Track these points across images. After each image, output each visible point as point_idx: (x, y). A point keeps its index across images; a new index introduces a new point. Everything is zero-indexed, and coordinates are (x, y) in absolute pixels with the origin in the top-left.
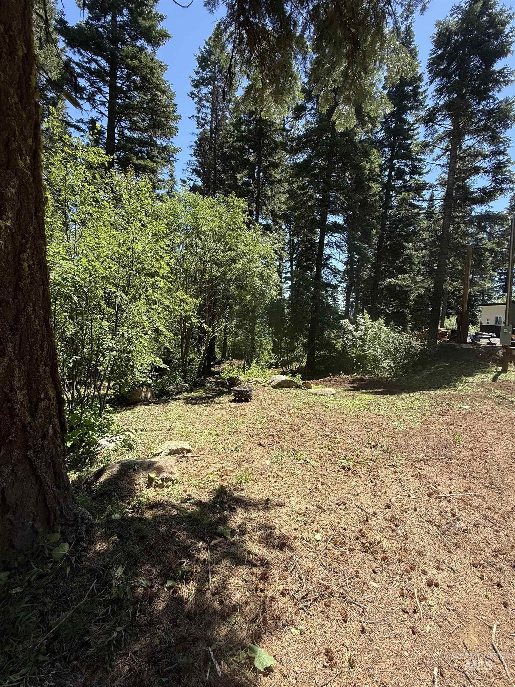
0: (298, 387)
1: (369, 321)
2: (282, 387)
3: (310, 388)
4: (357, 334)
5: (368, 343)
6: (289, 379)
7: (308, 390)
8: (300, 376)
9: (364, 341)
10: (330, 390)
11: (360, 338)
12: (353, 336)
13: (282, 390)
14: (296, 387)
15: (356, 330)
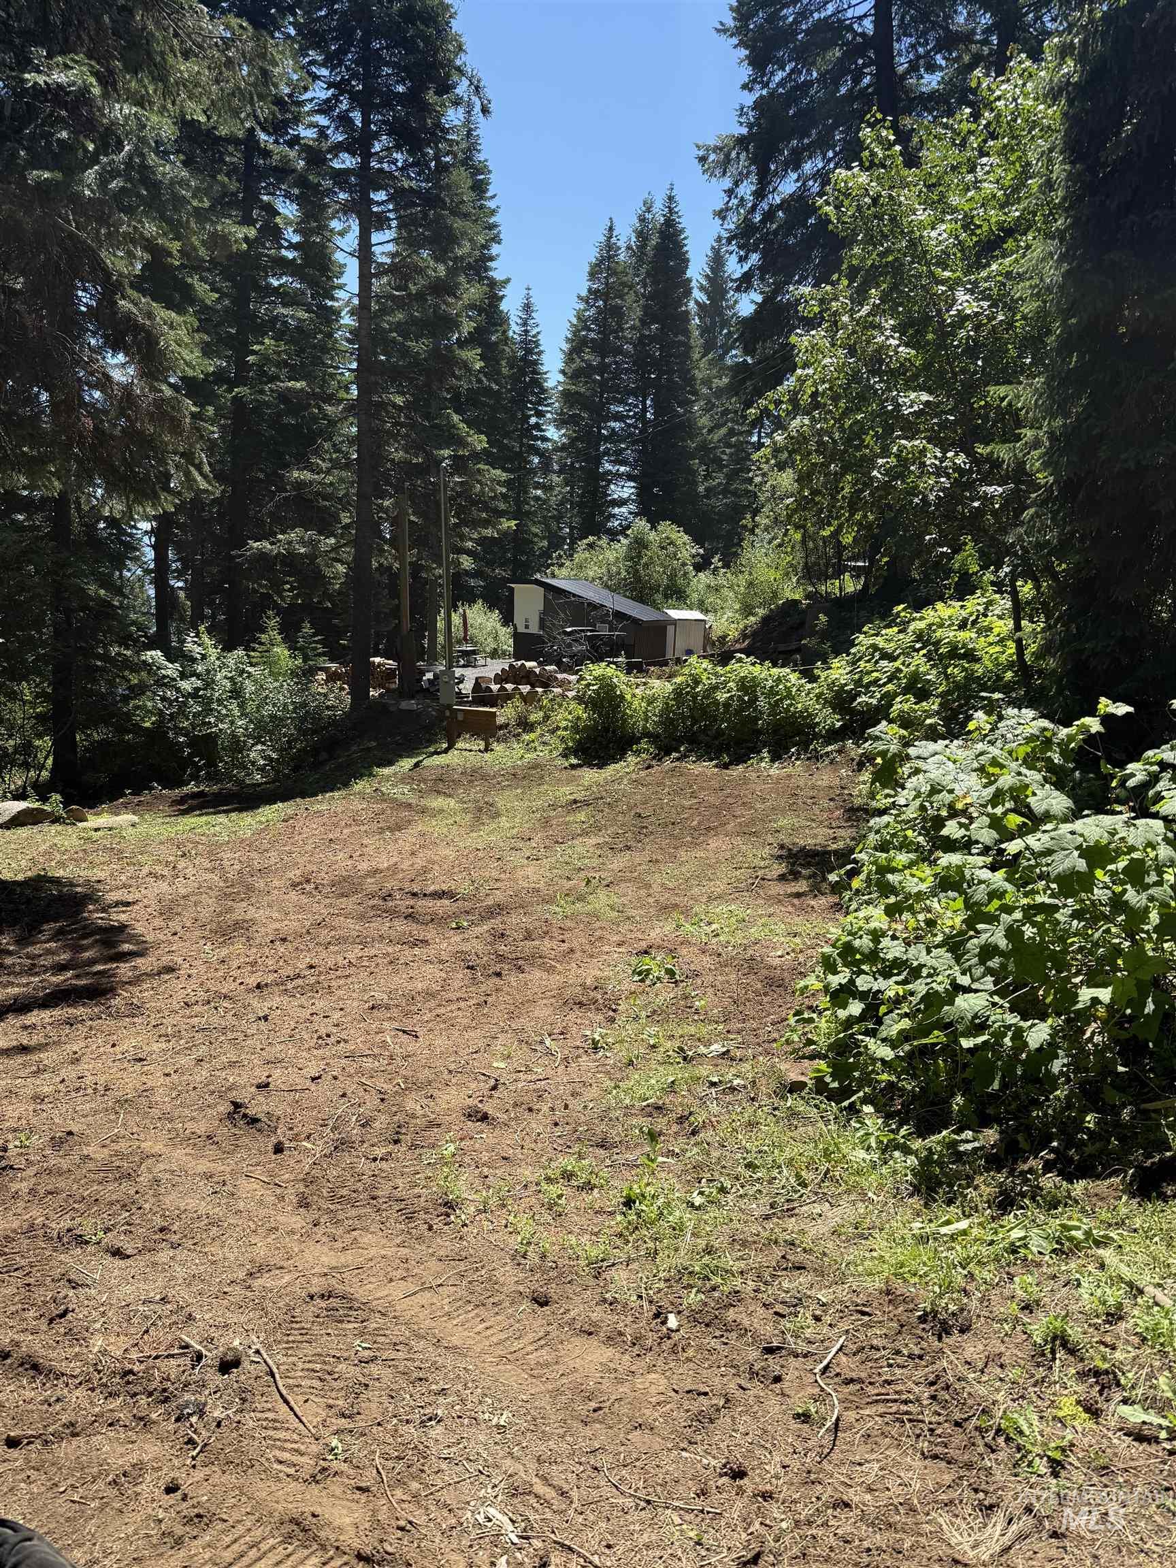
0: (56, 820)
1: (213, 653)
2: (23, 825)
3: (84, 820)
4: (186, 685)
5: (214, 706)
6: (31, 806)
7: (80, 825)
8: (59, 797)
9: (207, 703)
10: (126, 818)
11: (195, 694)
12: (178, 690)
13: (23, 832)
14: (53, 822)
15: (183, 676)
